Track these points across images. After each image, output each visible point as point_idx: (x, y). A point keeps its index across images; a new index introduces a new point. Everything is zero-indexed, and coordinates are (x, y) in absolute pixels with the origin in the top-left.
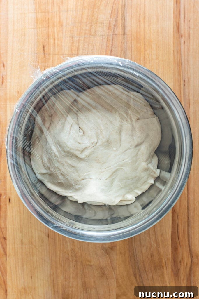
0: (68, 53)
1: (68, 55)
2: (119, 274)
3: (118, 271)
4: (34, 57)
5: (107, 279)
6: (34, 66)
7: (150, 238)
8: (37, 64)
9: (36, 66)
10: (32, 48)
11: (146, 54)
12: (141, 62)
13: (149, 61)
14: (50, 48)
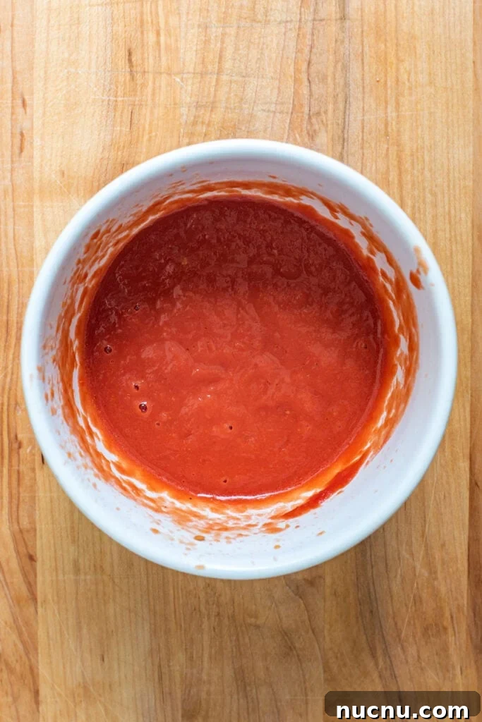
0: (194, 69)
1: (194, 73)
2: (331, 649)
3: (327, 639)
4: (105, 81)
5: (300, 660)
6: (106, 103)
7: (412, 555)
8: (112, 98)
9: (108, 104)
10: (97, 58)
11: (402, 70)
12: (389, 91)
13: (410, 88)
14: (146, 55)
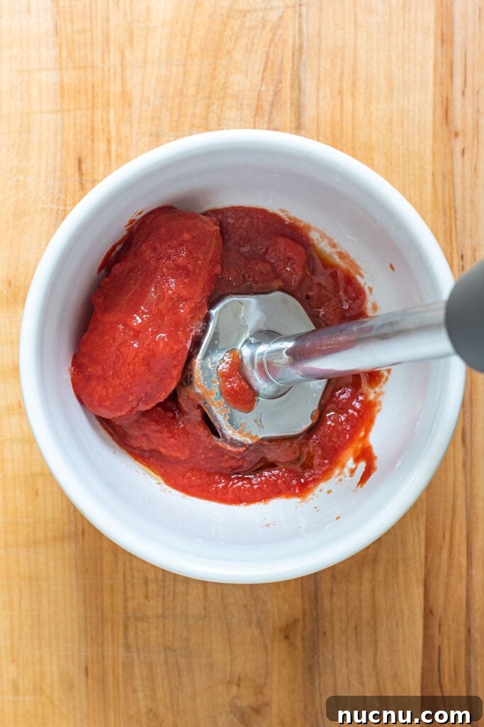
4: (54, 189)
6: (54, 212)
8: (61, 208)
9: (57, 213)
10: (47, 166)
14: (96, 164)
